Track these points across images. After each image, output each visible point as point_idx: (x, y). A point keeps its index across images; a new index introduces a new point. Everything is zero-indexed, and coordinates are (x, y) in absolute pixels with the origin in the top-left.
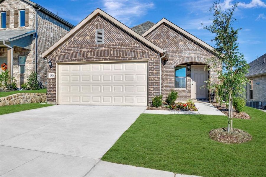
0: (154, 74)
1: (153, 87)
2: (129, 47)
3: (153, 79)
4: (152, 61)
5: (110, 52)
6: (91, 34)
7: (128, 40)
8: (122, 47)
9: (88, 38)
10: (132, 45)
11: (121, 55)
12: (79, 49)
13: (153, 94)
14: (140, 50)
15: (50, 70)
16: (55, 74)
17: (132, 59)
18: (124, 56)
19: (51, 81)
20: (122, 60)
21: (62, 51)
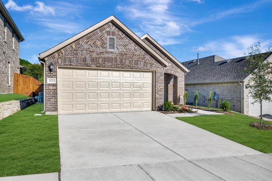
0: (159, 83)
1: (159, 94)
2: (139, 57)
3: (159, 87)
4: (158, 71)
5: (122, 60)
6: (102, 39)
7: (138, 51)
8: (133, 57)
9: (99, 43)
10: (142, 56)
11: (132, 64)
12: (89, 53)
13: (159, 100)
14: (149, 62)
15: (49, 75)
16: (57, 79)
17: (142, 69)
18: (135, 65)
19: (52, 87)
20: (133, 69)
21: (66, 53)
